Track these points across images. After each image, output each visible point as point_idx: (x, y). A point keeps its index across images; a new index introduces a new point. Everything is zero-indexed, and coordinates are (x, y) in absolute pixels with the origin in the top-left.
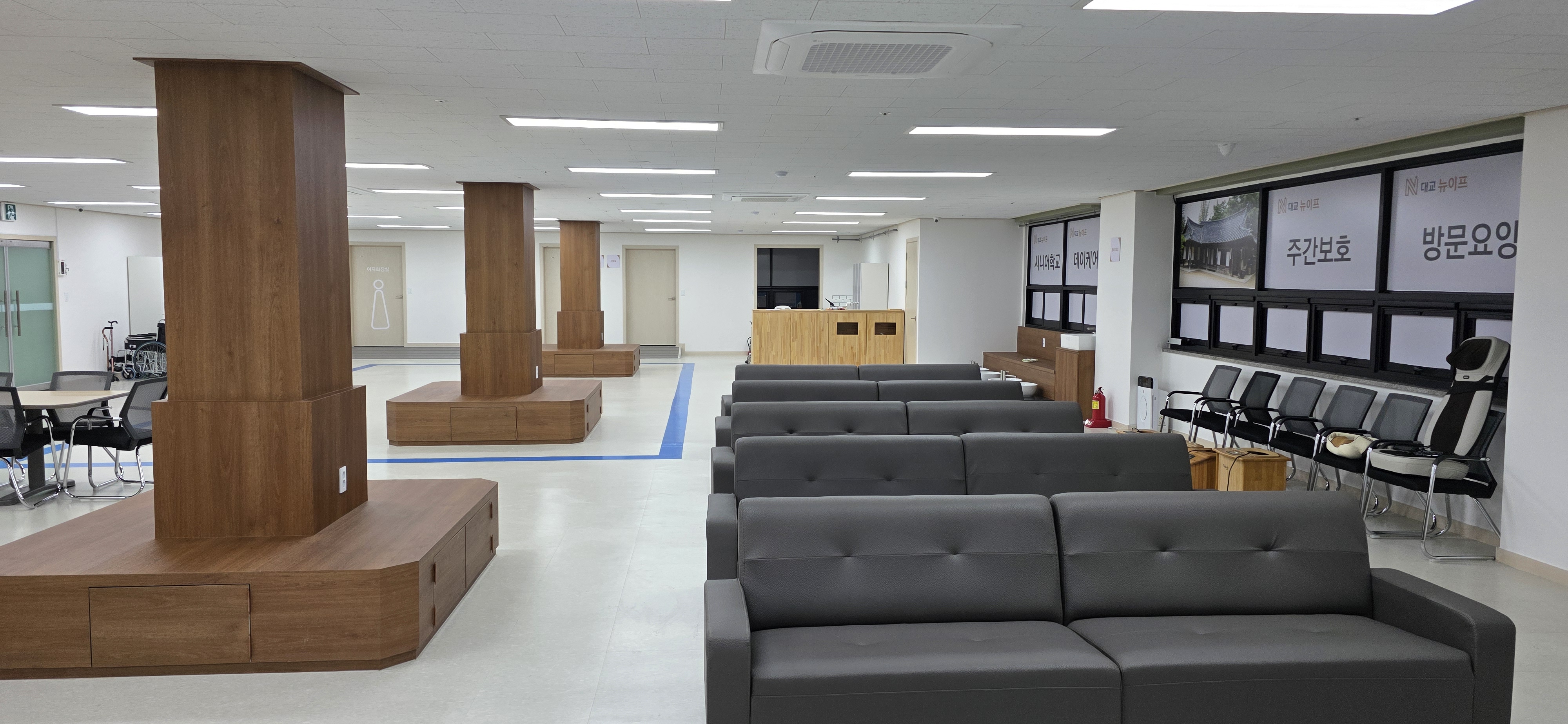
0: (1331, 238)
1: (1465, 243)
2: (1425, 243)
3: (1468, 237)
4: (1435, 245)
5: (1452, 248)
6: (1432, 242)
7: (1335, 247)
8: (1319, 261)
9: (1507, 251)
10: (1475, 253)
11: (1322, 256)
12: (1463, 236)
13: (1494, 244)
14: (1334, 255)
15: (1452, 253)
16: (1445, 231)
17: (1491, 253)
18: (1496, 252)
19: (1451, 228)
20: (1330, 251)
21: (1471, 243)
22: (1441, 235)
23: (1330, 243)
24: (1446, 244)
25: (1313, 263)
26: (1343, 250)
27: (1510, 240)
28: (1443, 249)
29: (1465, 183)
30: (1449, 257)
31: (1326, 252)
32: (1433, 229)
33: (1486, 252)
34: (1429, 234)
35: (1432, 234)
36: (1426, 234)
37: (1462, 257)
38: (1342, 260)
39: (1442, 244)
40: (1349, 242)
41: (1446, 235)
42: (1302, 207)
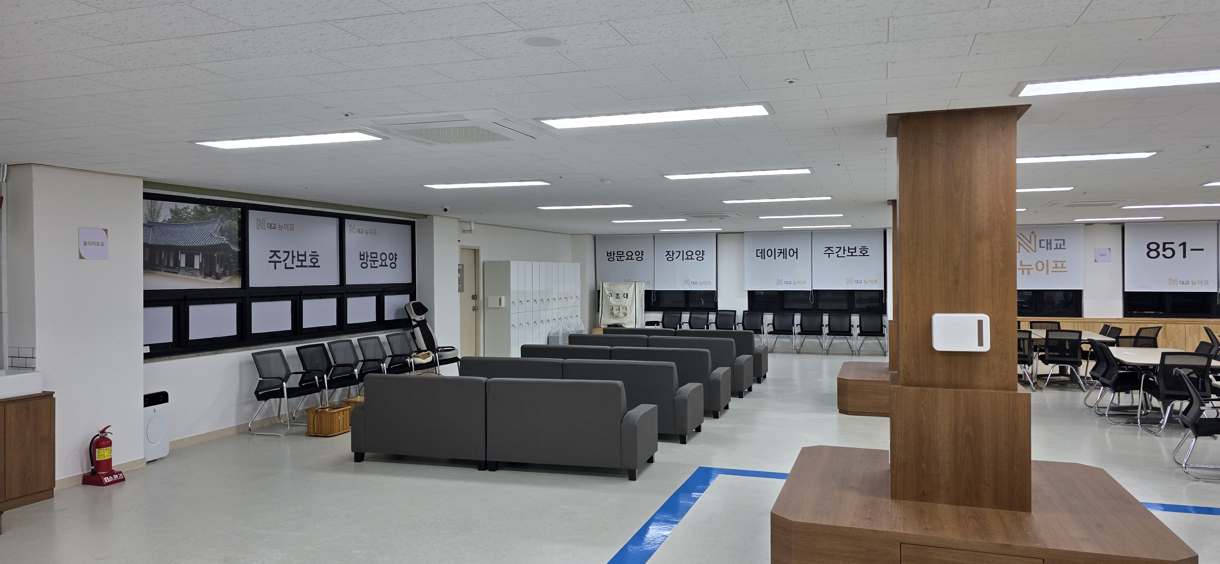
0: (305, 252)
1: (378, 261)
2: (361, 259)
3: (379, 258)
4: (365, 261)
5: (372, 263)
6: (364, 259)
7: (308, 258)
8: (297, 266)
9: (393, 265)
10: (381, 265)
11: (299, 264)
12: (376, 257)
13: (388, 262)
14: (308, 263)
15: (373, 265)
16: (369, 254)
17: (387, 266)
18: (389, 266)
19: (371, 253)
20: (305, 260)
21: (380, 261)
22: (367, 256)
23: (305, 255)
24: (370, 261)
25: (293, 268)
26: (314, 261)
27: (393, 261)
28: (369, 263)
29: (375, 233)
30: (372, 267)
31: (302, 261)
32: (364, 253)
33: (386, 266)
34: (362, 255)
35: (363, 255)
36: (361, 255)
37: (377, 267)
38: (314, 266)
39: (368, 261)
40: (318, 256)
41: (370, 256)
42: (280, 228)
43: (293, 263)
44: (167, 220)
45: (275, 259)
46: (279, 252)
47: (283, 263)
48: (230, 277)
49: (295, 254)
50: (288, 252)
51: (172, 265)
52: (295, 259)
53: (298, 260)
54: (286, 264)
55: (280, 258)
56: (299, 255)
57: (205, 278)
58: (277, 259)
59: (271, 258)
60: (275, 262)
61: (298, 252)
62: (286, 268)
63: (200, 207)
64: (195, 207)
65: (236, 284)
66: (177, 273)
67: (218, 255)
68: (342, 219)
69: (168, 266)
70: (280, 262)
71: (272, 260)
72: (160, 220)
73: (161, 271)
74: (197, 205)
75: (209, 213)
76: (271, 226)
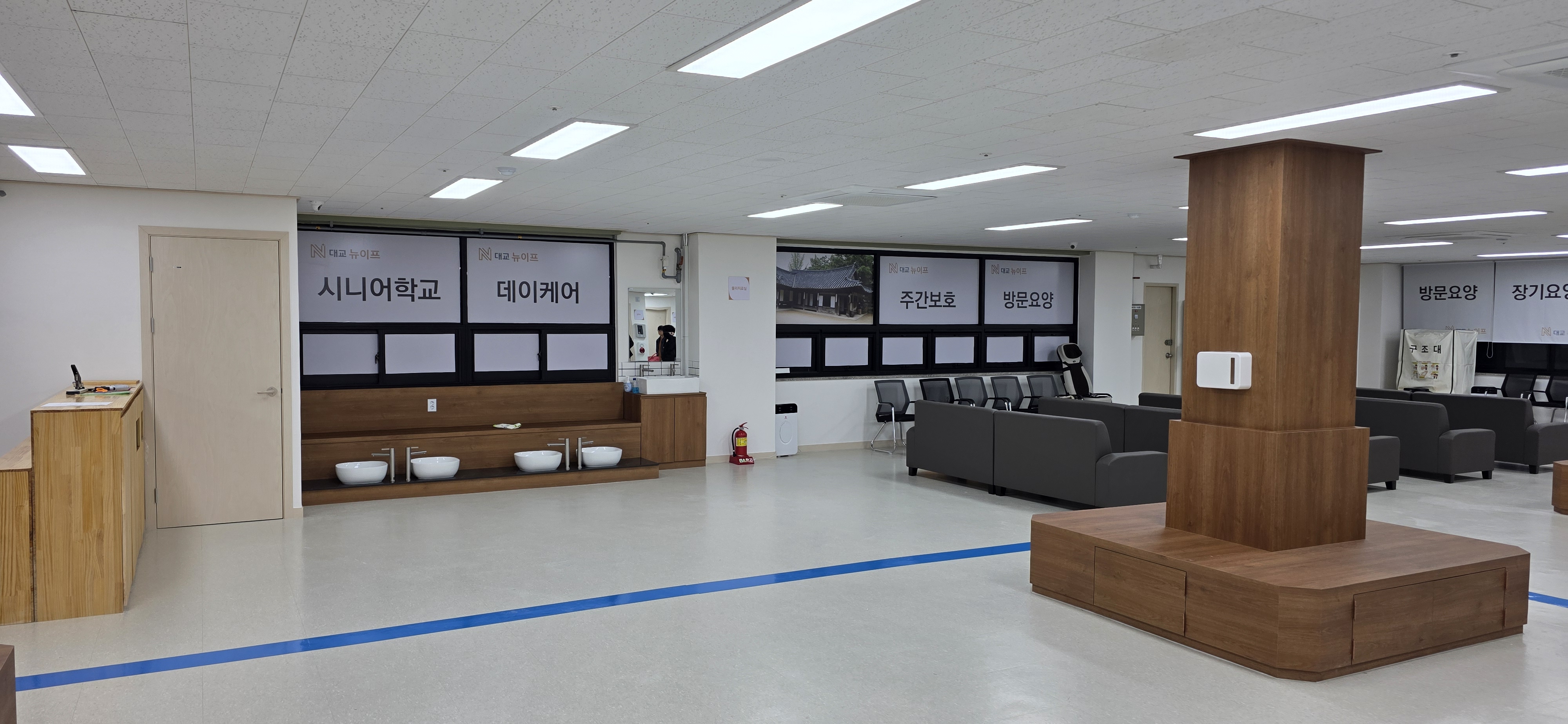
0: (940, 293)
1: (1027, 301)
2: (1005, 299)
3: (1028, 298)
4: (1011, 301)
5: (1020, 303)
6: (1009, 299)
7: (943, 298)
8: (930, 306)
9: (1047, 305)
10: (1032, 305)
11: (933, 303)
12: (1026, 297)
13: (1041, 302)
14: (942, 303)
15: (1020, 305)
16: (1016, 294)
17: (1040, 306)
18: (1042, 306)
19: (1019, 293)
20: (939, 300)
21: (1030, 301)
22: (1014, 296)
23: (939, 296)
24: (1017, 301)
25: (926, 308)
26: (950, 301)
27: (1049, 300)
28: (1015, 303)
29: (1025, 272)
30: (1019, 307)
31: (935, 301)
32: (1009, 293)
33: (1037, 305)
34: (1007, 295)
35: (1009, 295)
36: (1005, 295)
37: (1026, 307)
38: (949, 306)
39: (1015, 300)
40: (954, 296)
41: (1017, 296)
42: (912, 271)
43: (926, 303)
44: (808, 268)
45: (907, 299)
46: (911, 293)
47: (915, 303)
48: (863, 315)
49: (929, 295)
50: (921, 293)
51: (811, 304)
52: (929, 300)
53: (932, 300)
54: (918, 304)
55: (912, 298)
56: (932, 296)
57: (839, 315)
58: (910, 300)
59: (902, 298)
60: (907, 302)
61: (931, 293)
62: (918, 307)
63: (836, 255)
64: (832, 256)
65: (868, 321)
66: (816, 311)
67: (851, 296)
68: (982, 259)
69: (808, 306)
70: (913, 302)
71: (904, 300)
72: (803, 269)
73: (802, 309)
74: (834, 254)
75: (844, 260)
76: (903, 269)
